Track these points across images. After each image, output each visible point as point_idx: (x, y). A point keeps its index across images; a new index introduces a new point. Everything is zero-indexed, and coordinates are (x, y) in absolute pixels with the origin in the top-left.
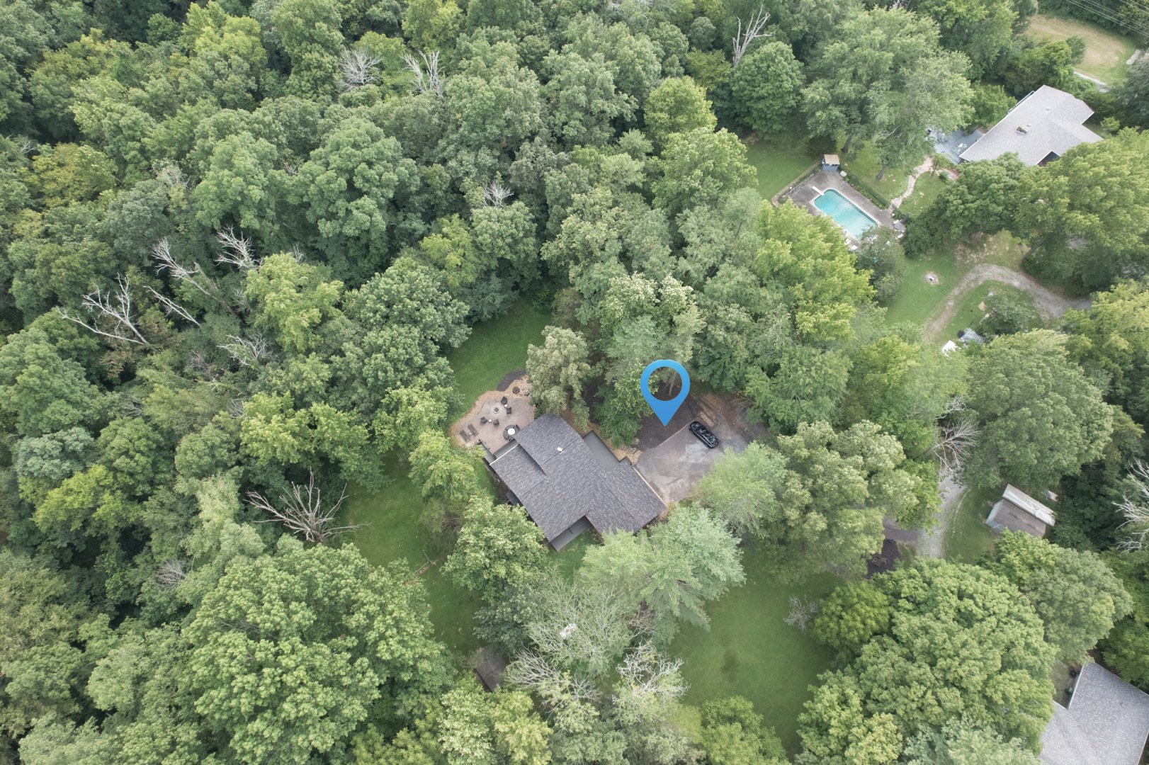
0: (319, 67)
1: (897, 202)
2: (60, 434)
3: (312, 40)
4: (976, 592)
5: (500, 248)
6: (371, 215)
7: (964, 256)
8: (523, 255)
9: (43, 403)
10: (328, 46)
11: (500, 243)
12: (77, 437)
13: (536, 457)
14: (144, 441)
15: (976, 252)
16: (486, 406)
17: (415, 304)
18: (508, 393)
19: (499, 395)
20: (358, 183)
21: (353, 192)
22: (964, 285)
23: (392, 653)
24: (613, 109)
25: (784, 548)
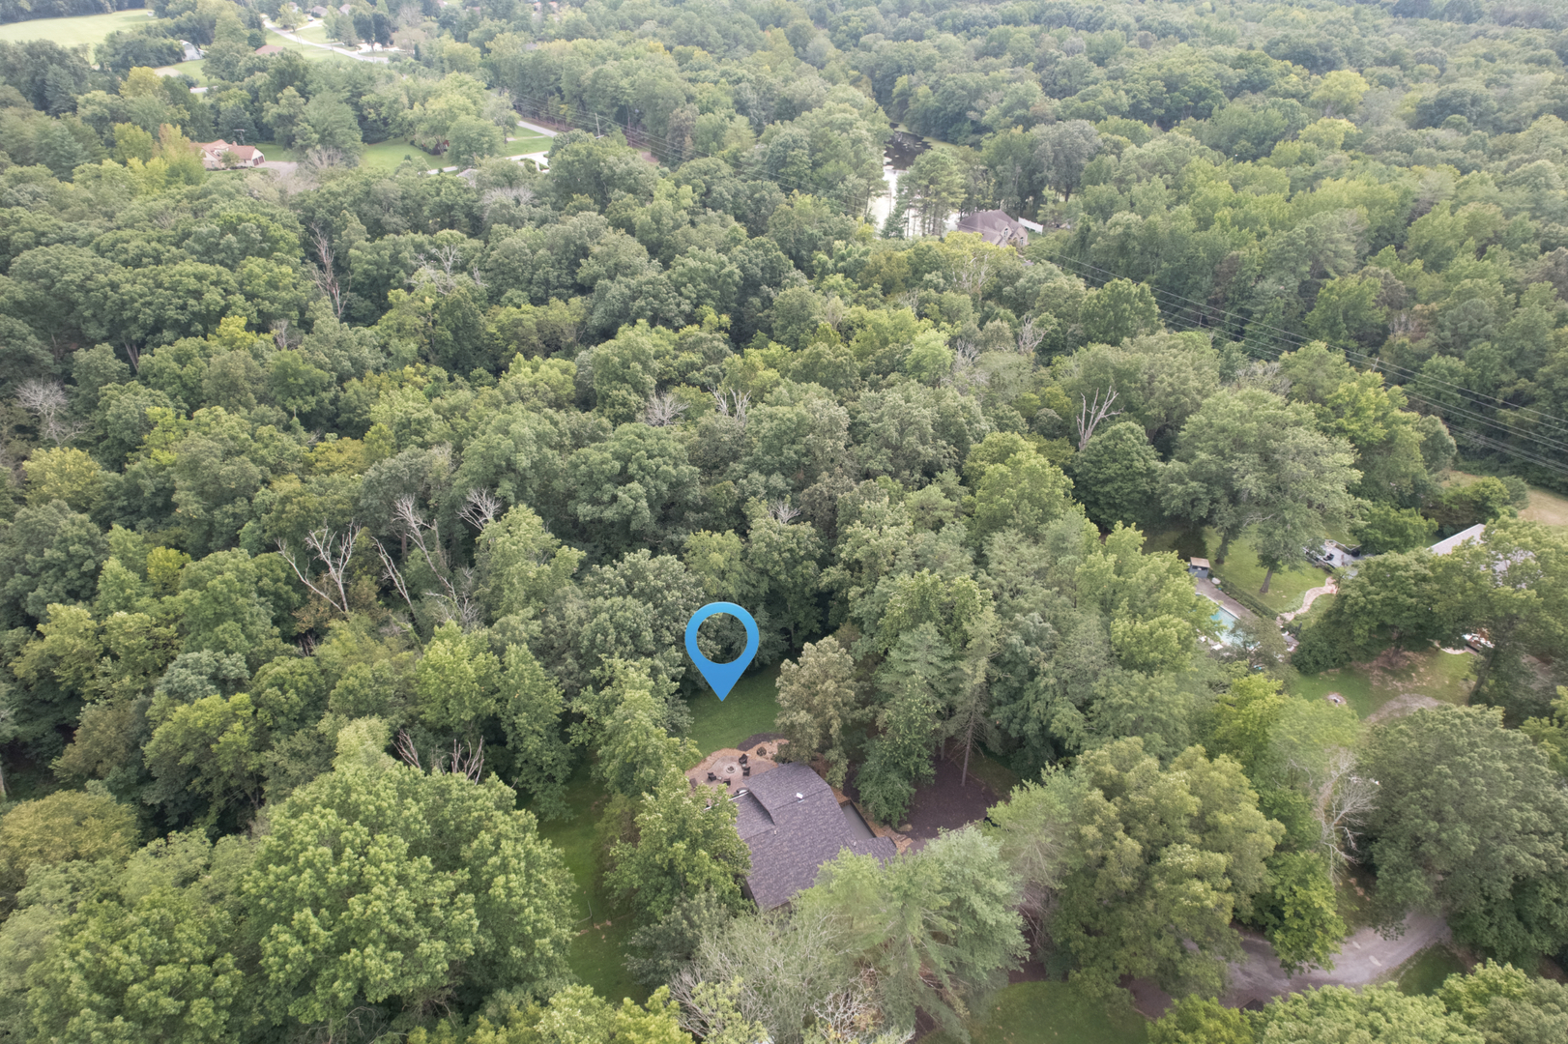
0: (624, 404)
1: (1290, 617)
2: (221, 654)
3: (624, 380)
4: (1387, 1004)
5: (776, 563)
6: (636, 500)
7: (1384, 682)
8: (800, 580)
9: (219, 618)
10: (639, 389)
11: (776, 556)
12: (234, 665)
13: (767, 803)
14: (305, 678)
15: (1401, 680)
16: (719, 764)
17: (660, 583)
18: (751, 754)
19: (739, 754)
20: (633, 468)
21: (623, 478)
22: (1384, 713)
23: (509, 895)
24: (928, 452)
25: (1094, 939)
